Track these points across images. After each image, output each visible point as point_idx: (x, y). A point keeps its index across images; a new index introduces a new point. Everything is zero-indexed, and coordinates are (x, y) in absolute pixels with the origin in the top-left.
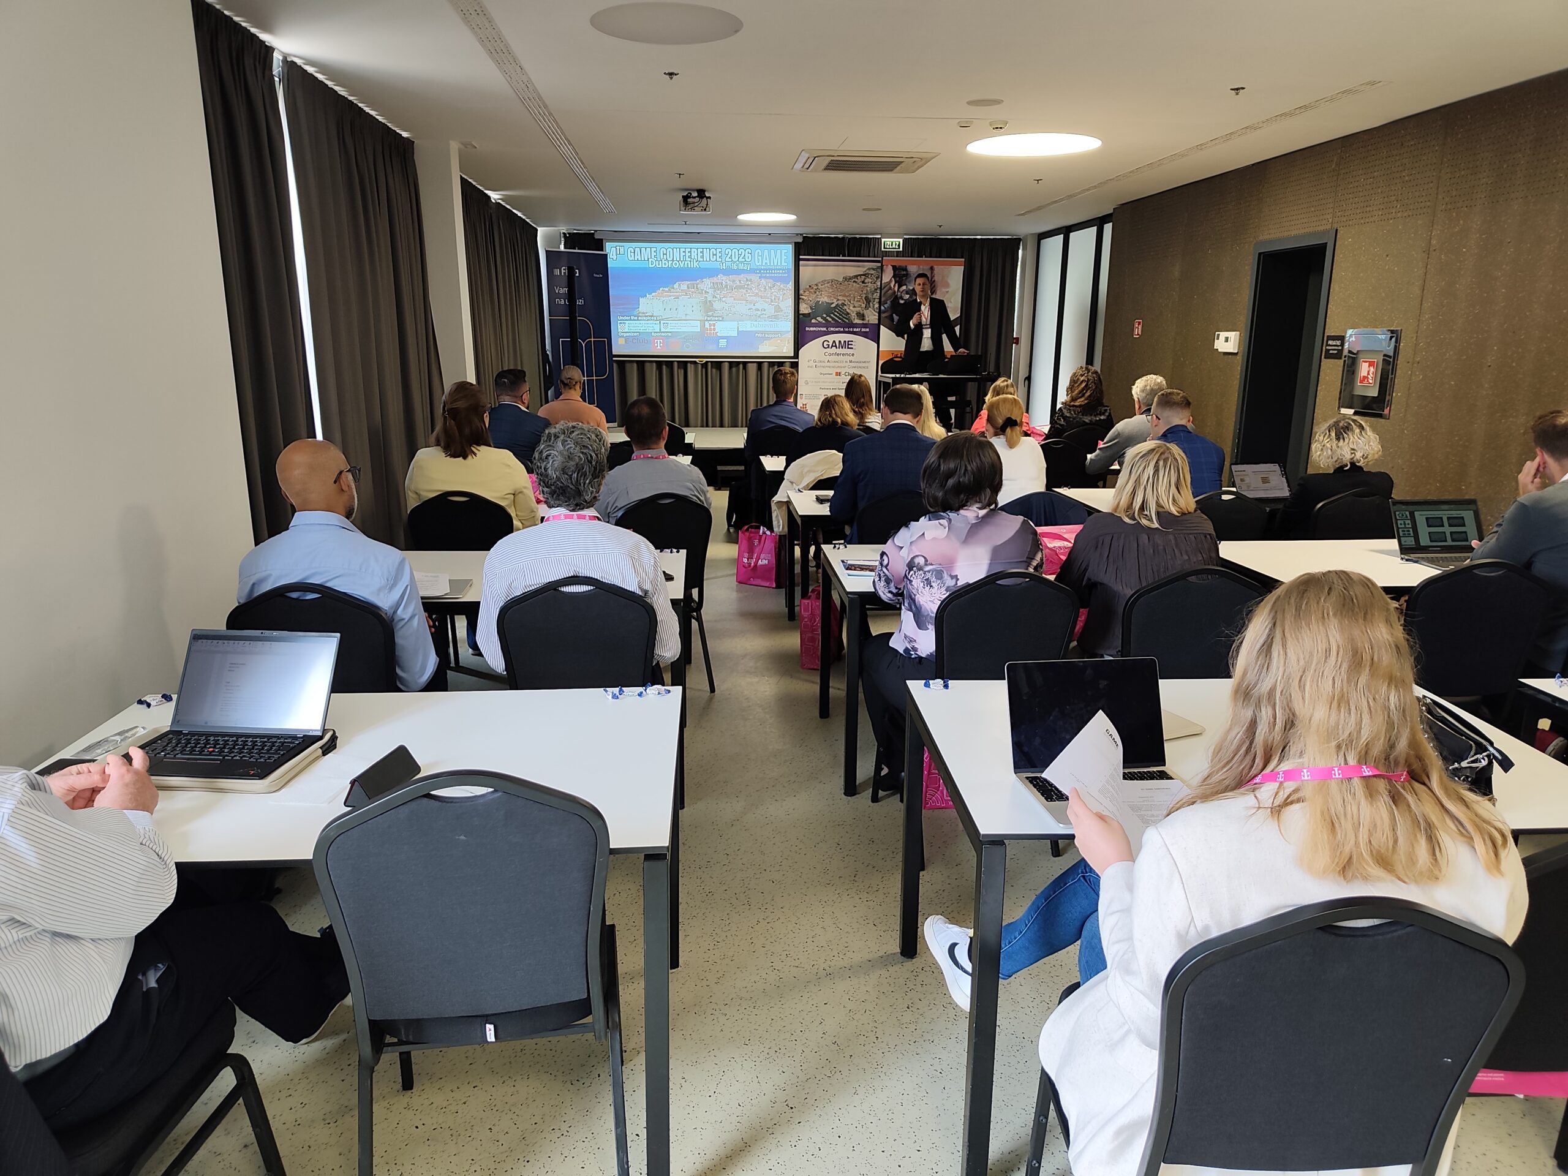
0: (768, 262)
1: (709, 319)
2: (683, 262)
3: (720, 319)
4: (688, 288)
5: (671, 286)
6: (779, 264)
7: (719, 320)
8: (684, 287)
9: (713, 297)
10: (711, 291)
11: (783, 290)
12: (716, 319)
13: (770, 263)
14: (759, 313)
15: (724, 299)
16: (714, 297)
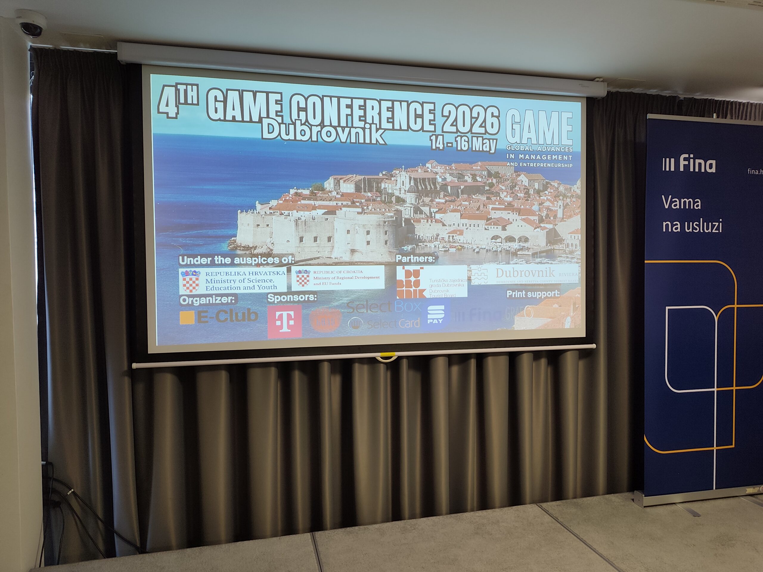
0: (533, 135)
1: (405, 259)
2: (347, 130)
3: (431, 259)
4: (358, 188)
5: (318, 184)
6: (556, 142)
7: (427, 263)
8: (348, 187)
9: (415, 212)
10: (410, 198)
11: (565, 196)
12: (422, 259)
13: (537, 140)
14: (515, 246)
15: (438, 216)
16: (417, 210)
